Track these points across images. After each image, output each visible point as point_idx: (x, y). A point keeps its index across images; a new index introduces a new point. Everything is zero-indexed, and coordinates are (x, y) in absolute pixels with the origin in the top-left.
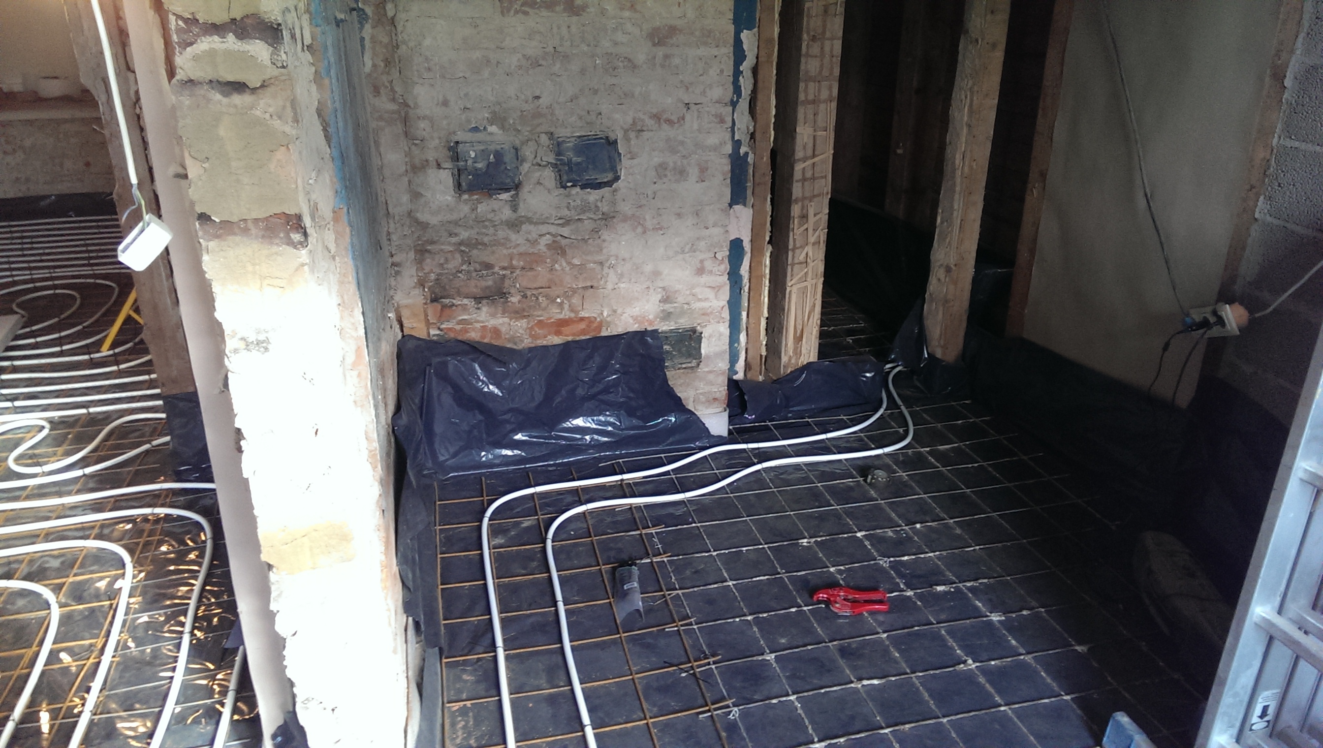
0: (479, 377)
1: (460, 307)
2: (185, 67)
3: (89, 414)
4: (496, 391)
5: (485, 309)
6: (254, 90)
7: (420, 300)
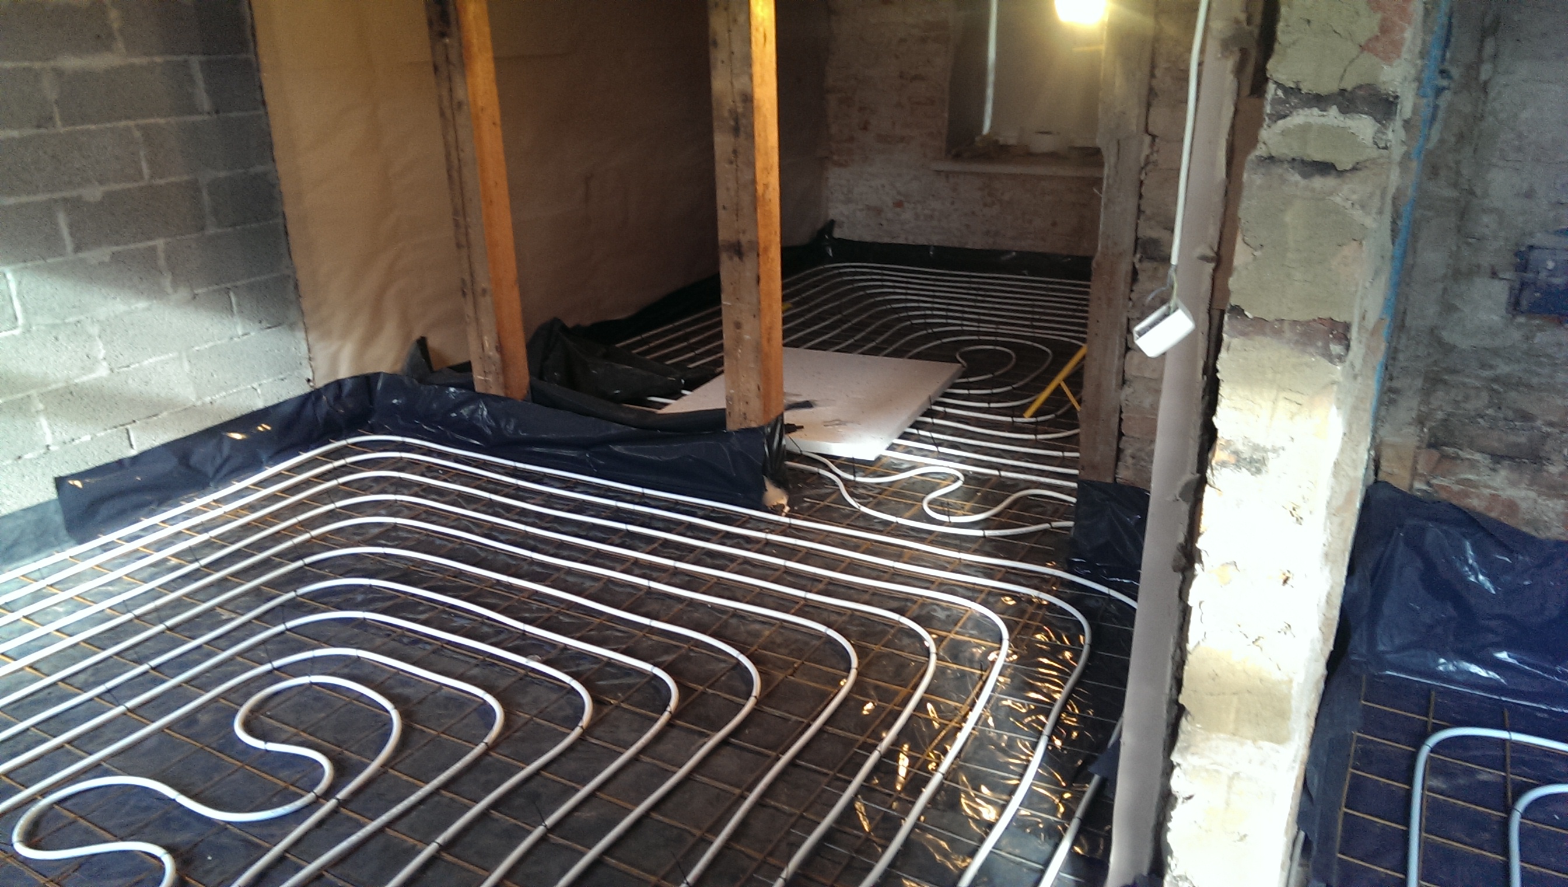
0: (1466, 561)
1: (1467, 463)
2: (1269, 142)
3: (1000, 476)
4: (1488, 585)
5: (1503, 473)
6: (1341, 173)
7: (1413, 442)
